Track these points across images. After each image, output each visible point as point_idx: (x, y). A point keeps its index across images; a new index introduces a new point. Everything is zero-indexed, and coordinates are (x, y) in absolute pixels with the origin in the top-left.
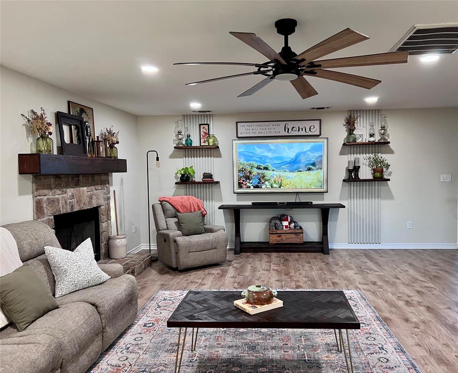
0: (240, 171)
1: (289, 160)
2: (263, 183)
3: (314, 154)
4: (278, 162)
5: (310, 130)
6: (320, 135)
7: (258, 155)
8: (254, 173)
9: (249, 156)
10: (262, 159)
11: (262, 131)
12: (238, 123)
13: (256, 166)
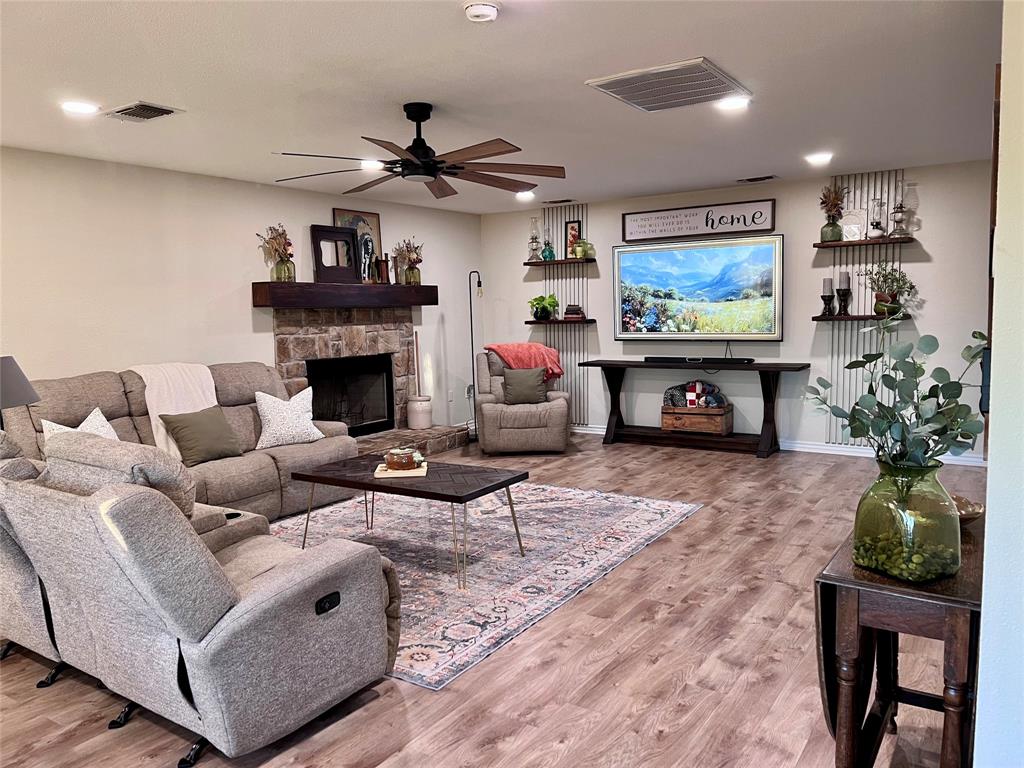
0: (624, 301)
1: (709, 280)
2: (663, 322)
3: (756, 268)
4: (689, 284)
5: (753, 220)
6: (773, 229)
7: (654, 271)
8: (648, 305)
9: (640, 274)
10: (663, 278)
11: (665, 227)
12: (627, 216)
13: (652, 291)
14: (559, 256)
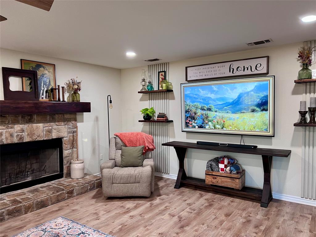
0: (186, 112)
1: (231, 101)
2: (206, 123)
3: (259, 95)
4: (220, 103)
5: (256, 69)
6: (268, 73)
7: (202, 96)
8: (198, 114)
9: (194, 98)
10: (206, 100)
11: (208, 73)
12: (188, 68)
13: (200, 107)
14: (156, 88)
